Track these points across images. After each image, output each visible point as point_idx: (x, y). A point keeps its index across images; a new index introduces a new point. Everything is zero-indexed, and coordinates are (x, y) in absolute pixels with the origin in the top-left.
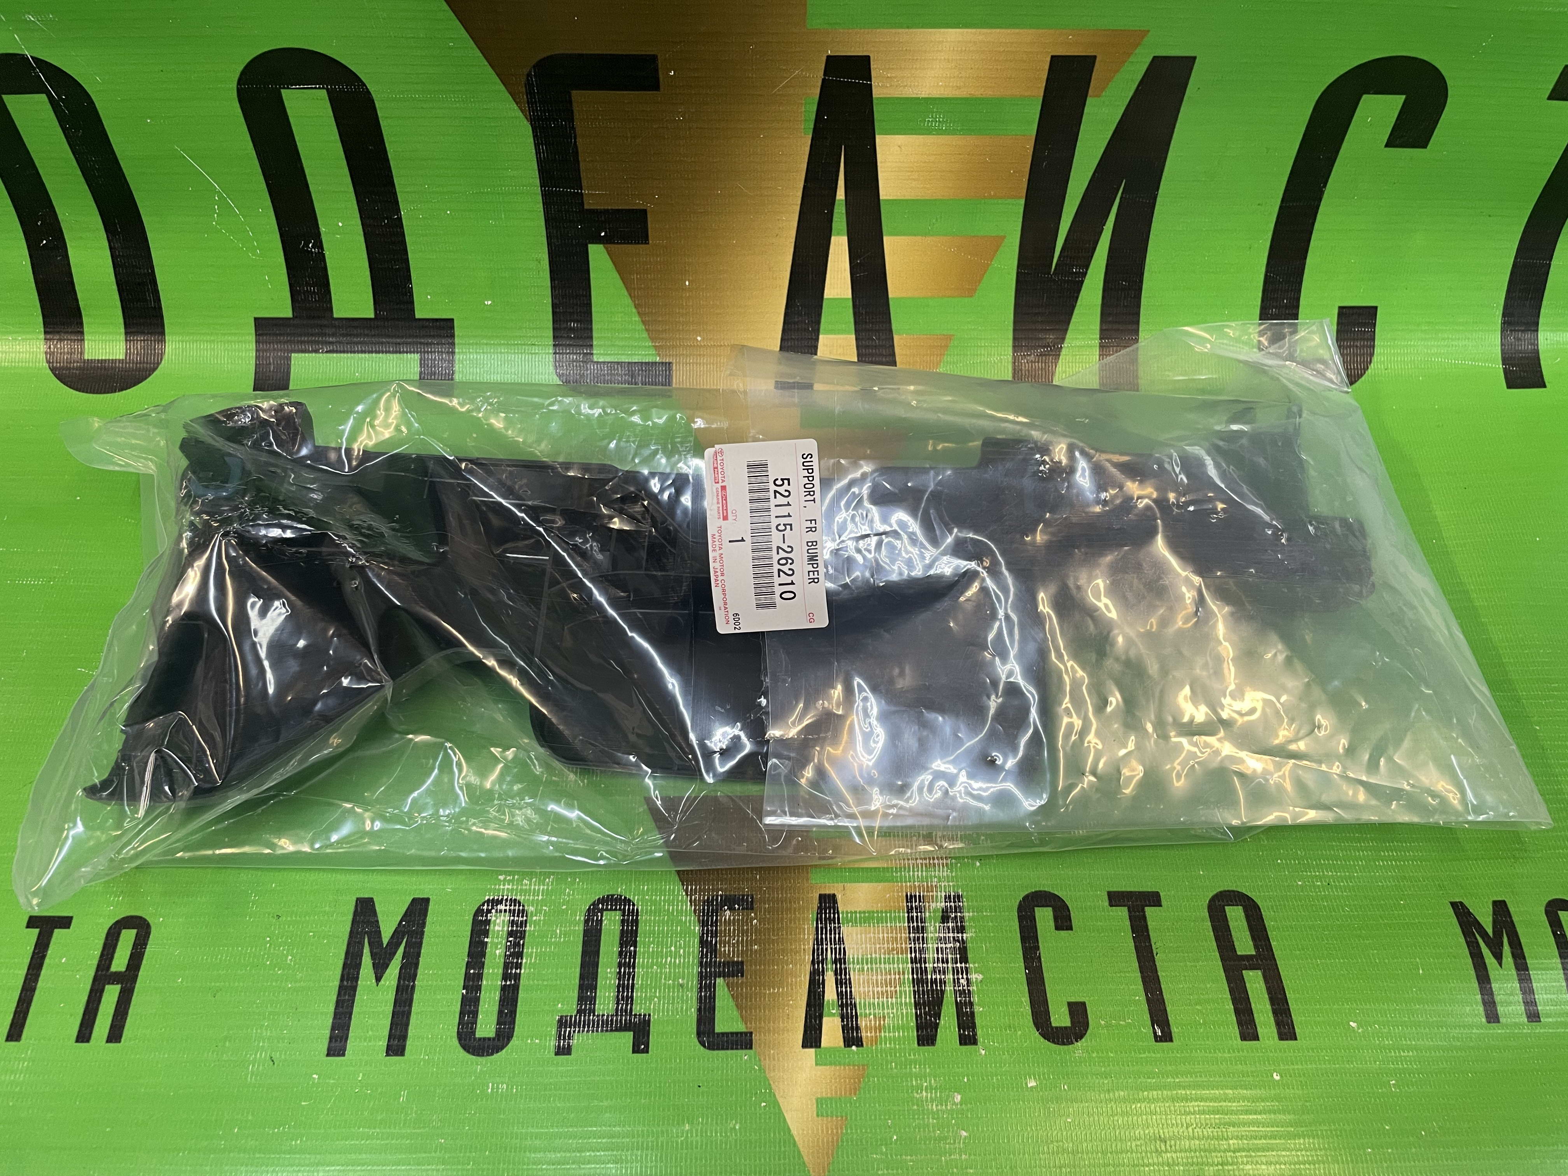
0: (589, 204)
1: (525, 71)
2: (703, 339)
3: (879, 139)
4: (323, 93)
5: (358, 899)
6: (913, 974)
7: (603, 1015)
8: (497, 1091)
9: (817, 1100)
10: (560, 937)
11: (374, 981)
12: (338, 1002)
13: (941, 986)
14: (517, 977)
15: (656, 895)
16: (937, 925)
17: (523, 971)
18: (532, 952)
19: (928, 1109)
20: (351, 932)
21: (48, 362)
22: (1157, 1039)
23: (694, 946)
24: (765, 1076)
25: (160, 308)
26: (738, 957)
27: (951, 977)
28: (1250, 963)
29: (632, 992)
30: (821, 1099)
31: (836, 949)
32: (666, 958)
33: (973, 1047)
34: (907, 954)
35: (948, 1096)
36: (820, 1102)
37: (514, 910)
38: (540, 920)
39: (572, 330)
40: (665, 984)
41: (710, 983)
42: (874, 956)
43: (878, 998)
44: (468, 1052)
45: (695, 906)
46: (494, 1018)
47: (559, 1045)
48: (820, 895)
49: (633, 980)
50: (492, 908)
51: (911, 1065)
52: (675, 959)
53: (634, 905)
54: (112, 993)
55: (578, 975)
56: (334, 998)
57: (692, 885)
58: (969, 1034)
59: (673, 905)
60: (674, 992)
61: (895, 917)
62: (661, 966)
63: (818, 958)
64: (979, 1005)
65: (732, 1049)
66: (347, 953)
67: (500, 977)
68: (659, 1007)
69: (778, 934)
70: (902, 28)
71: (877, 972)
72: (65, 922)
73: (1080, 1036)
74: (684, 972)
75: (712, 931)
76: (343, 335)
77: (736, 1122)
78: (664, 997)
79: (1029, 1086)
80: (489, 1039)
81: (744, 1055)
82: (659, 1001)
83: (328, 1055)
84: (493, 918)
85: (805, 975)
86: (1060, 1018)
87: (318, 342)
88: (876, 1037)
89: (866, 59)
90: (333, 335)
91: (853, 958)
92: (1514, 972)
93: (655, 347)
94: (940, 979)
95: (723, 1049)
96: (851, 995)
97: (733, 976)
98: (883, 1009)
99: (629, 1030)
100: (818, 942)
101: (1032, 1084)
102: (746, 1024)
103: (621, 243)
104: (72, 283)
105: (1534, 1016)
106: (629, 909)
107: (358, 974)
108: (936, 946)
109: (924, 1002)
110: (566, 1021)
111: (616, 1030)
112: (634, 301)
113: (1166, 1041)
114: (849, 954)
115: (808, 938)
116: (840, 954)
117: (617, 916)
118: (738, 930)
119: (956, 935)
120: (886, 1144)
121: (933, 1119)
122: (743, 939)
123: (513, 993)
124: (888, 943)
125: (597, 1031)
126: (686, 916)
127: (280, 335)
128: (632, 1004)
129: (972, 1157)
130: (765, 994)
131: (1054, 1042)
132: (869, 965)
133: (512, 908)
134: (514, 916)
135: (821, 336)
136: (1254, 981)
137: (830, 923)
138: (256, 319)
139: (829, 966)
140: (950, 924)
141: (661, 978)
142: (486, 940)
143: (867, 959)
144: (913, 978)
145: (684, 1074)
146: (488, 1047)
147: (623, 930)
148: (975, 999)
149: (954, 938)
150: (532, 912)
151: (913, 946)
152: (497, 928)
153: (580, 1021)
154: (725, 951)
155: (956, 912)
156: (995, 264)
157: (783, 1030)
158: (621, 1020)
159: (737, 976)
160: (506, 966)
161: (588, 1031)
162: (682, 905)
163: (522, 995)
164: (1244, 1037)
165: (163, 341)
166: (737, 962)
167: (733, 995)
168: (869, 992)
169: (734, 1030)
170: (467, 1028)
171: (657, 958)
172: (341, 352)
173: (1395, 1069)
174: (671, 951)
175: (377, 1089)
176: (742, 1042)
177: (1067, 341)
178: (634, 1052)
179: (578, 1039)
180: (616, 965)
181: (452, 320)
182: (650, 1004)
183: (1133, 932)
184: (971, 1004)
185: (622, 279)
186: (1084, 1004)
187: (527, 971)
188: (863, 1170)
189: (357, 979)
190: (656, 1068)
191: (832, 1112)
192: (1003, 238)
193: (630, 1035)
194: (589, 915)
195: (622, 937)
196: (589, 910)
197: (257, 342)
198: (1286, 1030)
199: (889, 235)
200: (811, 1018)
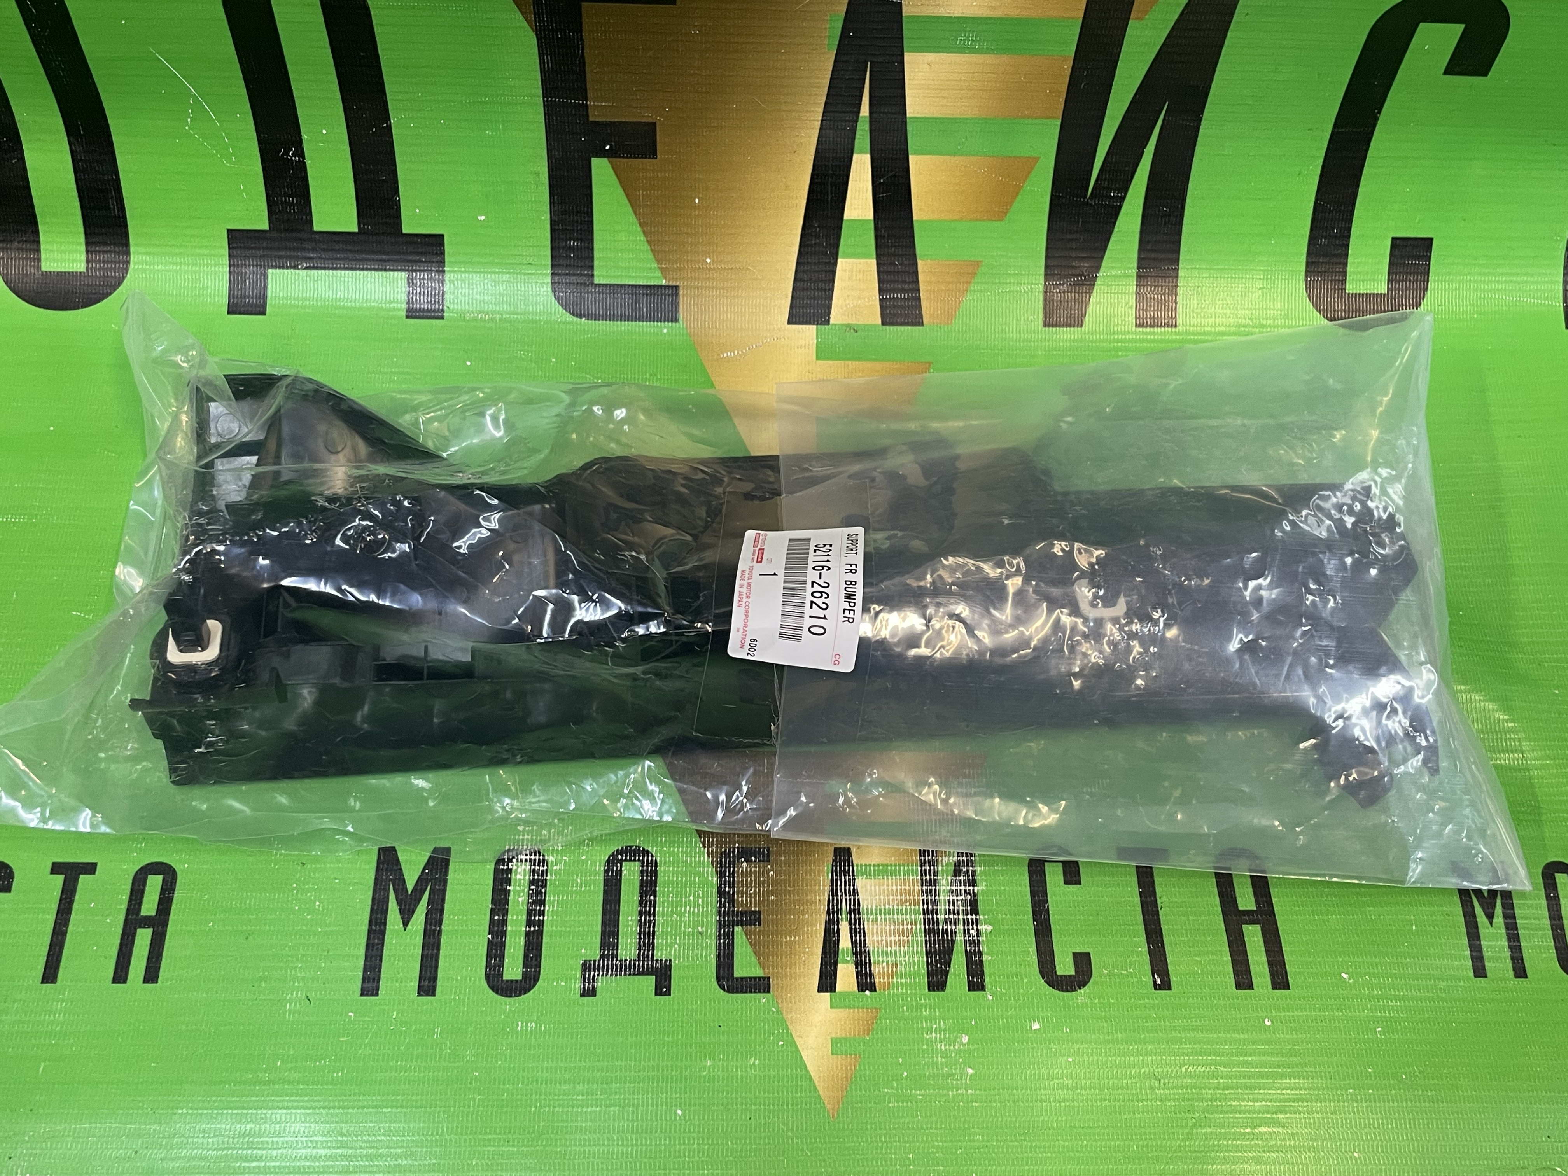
0: (594, 116)
2: (713, 261)
3: (908, 57)
5: (380, 848)
6: (925, 924)
7: (626, 960)
8: (527, 1030)
9: (832, 1040)
10: (581, 886)
11: (401, 925)
12: (368, 945)
13: (952, 936)
14: (541, 923)
15: (674, 847)
16: (949, 878)
17: (546, 918)
18: (554, 901)
19: (937, 1049)
20: (376, 879)
21: (1, 273)
22: (1156, 987)
23: (712, 896)
24: (783, 1018)
25: (124, 217)
26: (755, 906)
27: (962, 927)
28: (1250, 917)
29: (653, 938)
30: (836, 1039)
31: (850, 900)
32: (686, 907)
33: (982, 992)
34: (919, 905)
35: (957, 1037)
36: (834, 1041)
37: (535, 860)
38: (560, 870)
39: (572, 249)
40: (684, 932)
41: (729, 931)
42: (887, 907)
43: (891, 947)
44: (497, 993)
45: (713, 857)
46: (521, 961)
47: (584, 988)
48: (835, 849)
49: (654, 927)
50: (513, 858)
51: (921, 1009)
52: (694, 907)
53: (652, 856)
54: (144, 937)
55: (600, 921)
56: (364, 941)
57: (709, 840)
58: (977, 981)
59: (691, 857)
60: (693, 939)
61: (908, 870)
62: (680, 915)
63: (833, 909)
64: (987, 954)
65: (751, 992)
66: (373, 899)
67: (524, 923)
68: (680, 954)
69: (794, 886)
71: (890, 923)
72: (90, 868)
73: (1083, 984)
74: (703, 921)
75: (729, 881)
76: (324, 250)
77: (755, 1059)
78: (684, 944)
79: (1034, 1028)
80: (517, 981)
81: (763, 998)
82: (680, 948)
83: (362, 995)
84: (515, 868)
85: (820, 924)
86: (1065, 967)
87: (297, 258)
88: (889, 983)
90: (314, 250)
91: (867, 909)
92: (1504, 931)
93: (662, 269)
94: (951, 930)
95: (742, 992)
96: (865, 943)
97: (751, 925)
98: (896, 957)
99: (652, 975)
100: (833, 893)
101: (1036, 1026)
102: (764, 969)
103: (627, 157)
104: (28, 188)
105: (1520, 972)
106: (648, 860)
107: (386, 919)
108: (947, 898)
109: (935, 951)
110: (590, 965)
111: (639, 974)
112: (639, 220)
113: (1165, 989)
114: (864, 905)
115: (824, 889)
116: (854, 905)
117: (636, 867)
118: (755, 880)
119: (967, 888)
120: (897, 1080)
121: (942, 1057)
122: (760, 890)
123: (538, 938)
124: (901, 895)
125: (621, 975)
126: (704, 867)
127: (255, 248)
128: (653, 950)
129: (978, 1092)
130: (782, 942)
131: (1058, 989)
132: (883, 916)
133: (533, 857)
134: (534, 865)
135: (839, 260)
136: (1253, 935)
137: (845, 876)
138: (229, 231)
139: (844, 916)
140: (962, 878)
141: (680, 926)
142: (508, 888)
143: (881, 910)
144: (925, 929)
145: (705, 1015)
146: (516, 989)
147: (642, 880)
148: (984, 949)
149: (965, 891)
150: (552, 862)
151: (925, 898)
152: (519, 877)
153: (604, 965)
154: (742, 901)
155: (968, 866)
156: (1027, 187)
157: (800, 976)
158: (643, 964)
159: (755, 925)
160: (530, 913)
161: (612, 975)
162: (700, 857)
163: (545, 940)
164: (1239, 986)
165: (127, 253)
166: (755, 912)
167: (750, 943)
168: (882, 941)
169: (752, 975)
170: (494, 970)
171: (677, 907)
172: (321, 268)
173: (1381, 1017)
174: (690, 901)
175: (411, 1026)
176: (760, 986)
177: (1102, 269)
178: (656, 994)
179: (602, 983)
180: (637, 913)
181: (442, 236)
182: (671, 950)
183: (1140, 887)
184: (980, 953)
185: (627, 195)
186: (1088, 954)
187: (550, 918)
188: (875, 1103)
189: (385, 924)
190: (678, 1010)
191: (846, 1051)
192: (1036, 159)
193: (653, 978)
194: (608, 866)
195: (641, 886)
196: (608, 860)
197: (230, 256)
198: (1280, 981)
199: (915, 154)
200: (826, 963)
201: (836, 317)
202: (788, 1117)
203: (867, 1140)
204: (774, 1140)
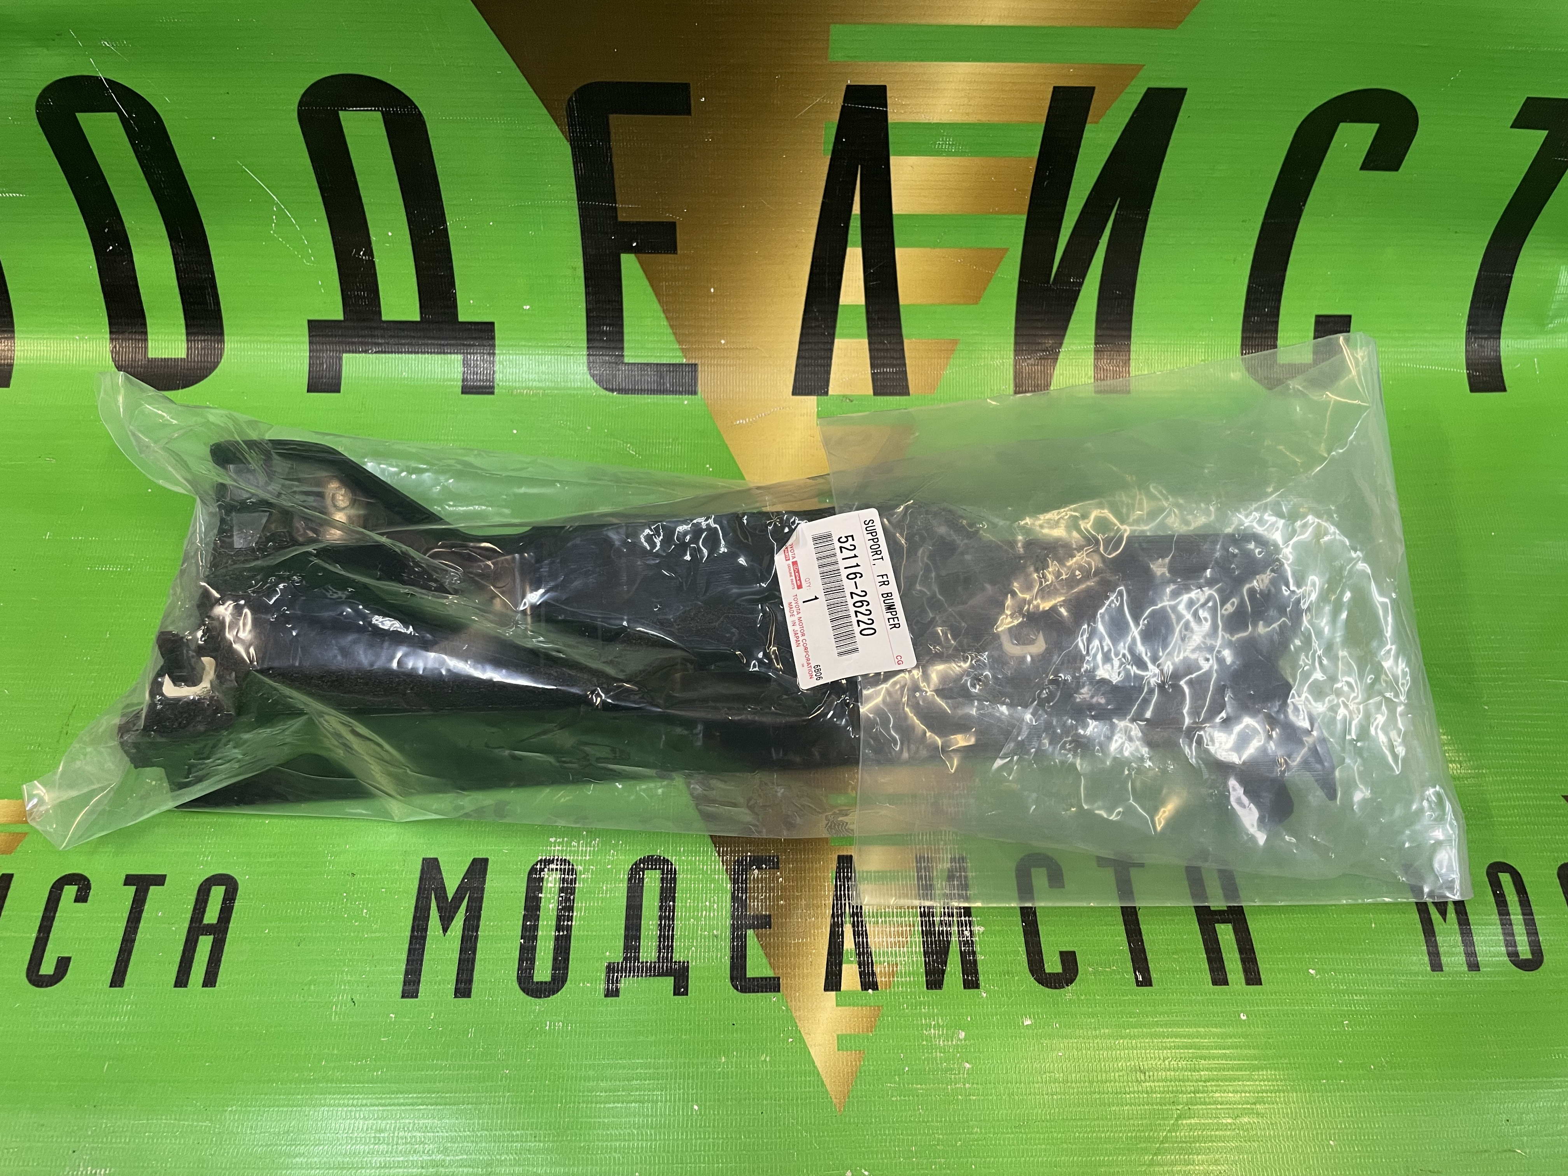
0: (622, 217)
1: (568, 97)
2: (727, 343)
3: (893, 160)
4: (378, 115)
5: (424, 859)
6: (922, 926)
7: (647, 962)
8: (554, 1029)
9: (838, 1036)
10: (606, 893)
11: (441, 932)
12: (410, 950)
13: (947, 937)
14: (569, 928)
15: (692, 856)
16: (944, 883)
17: (574, 923)
18: (581, 907)
19: (936, 1044)
20: (420, 888)
21: (114, 360)
22: (1138, 984)
23: (726, 902)
24: (792, 1016)
25: (219, 310)
26: (766, 911)
27: (956, 929)
28: (1222, 917)
29: (672, 942)
30: (842, 1035)
31: (853, 904)
32: (702, 912)
33: (976, 990)
34: (916, 908)
35: (953, 1033)
36: (840, 1038)
37: (565, 869)
38: (588, 878)
39: (605, 333)
40: (701, 935)
41: (742, 934)
42: (887, 910)
43: (892, 947)
44: (527, 994)
45: (727, 865)
46: (550, 964)
48: (839, 857)
49: (673, 931)
50: (545, 867)
51: (920, 1006)
52: (710, 912)
53: (672, 864)
54: (205, 943)
55: (623, 926)
56: (407, 946)
57: (723, 847)
58: (972, 980)
59: (707, 865)
60: (709, 942)
61: (906, 876)
62: (697, 919)
63: (837, 912)
64: (981, 954)
65: (762, 992)
66: (416, 907)
67: (554, 928)
68: (696, 956)
69: (801, 891)
70: (916, 60)
71: (890, 925)
72: (159, 880)
73: (1070, 981)
74: (717, 924)
75: (742, 887)
76: (391, 337)
77: (766, 1056)
78: (701, 946)
79: (1025, 1024)
80: (546, 983)
81: (773, 997)
82: (696, 950)
83: (403, 997)
84: (546, 876)
85: (826, 927)
86: (1053, 965)
87: (367, 344)
88: (890, 982)
89: (884, 88)
90: (383, 337)
91: (869, 913)
92: (1457, 926)
93: (682, 349)
94: (947, 931)
95: (754, 992)
96: (867, 944)
97: (762, 928)
98: (896, 957)
99: (671, 976)
100: (837, 898)
101: (1028, 1022)
102: (774, 970)
103: (651, 253)
104: (137, 286)
105: (1474, 966)
106: (667, 868)
107: (427, 926)
108: (942, 901)
109: (932, 951)
110: (614, 967)
111: (658, 975)
112: (663, 307)
113: (1146, 986)
114: (866, 909)
115: (829, 894)
116: (857, 908)
117: (657, 874)
118: (766, 887)
119: (960, 892)
120: (899, 1075)
121: (940, 1052)
122: (770, 895)
123: (566, 942)
125: (642, 976)
126: (719, 874)
127: (332, 336)
128: (672, 952)
129: (975, 1086)
130: (791, 943)
131: (1047, 986)
132: (883, 919)
133: (563, 867)
134: (564, 874)
135: (836, 341)
136: (1225, 933)
137: (848, 881)
138: (310, 322)
139: (848, 919)
140: (955, 882)
141: (697, 930)
142: (540, 895)
143: (881, 914)
144: (922, 930)
145: (720, 1013)
146: (545, 990)
147: (662, 886)
148: (977, 949)
149: (958, 894)
150: (580, 871)
152: (550, 885)
153: (626, 967)
154: (754, 905)
155: (960, 871)
156: (999, 274)
157: (807, 976)
158: (663, 966)
160: (559, 918)
161: (634, 976)
162: (715, 865)
163: (573, 943)
164: (1215, 983)
165: (222, 341)
166: (765, 915)
167: (762, 945)
168: (883, 942)
169: (764, 976)
170: (526, 972)
171: (694, 912)
172: (388, 353)
173: (1348, 1011)
174: (706, 906)
175: (447, 1027)
176: (770, 985)
177: (1064, 345)
178: (675, 994)
179: (625, 983)
180: (658, 918)
181: (492, 324)
182: (688, 952)
183: (1118, 890)
184: (974, 953)
185: (652, 286)
186: (1074, 953)
187: (578, 923)
188: (879, 1097)
189: (426, 930)
190: (695, 1008)
191: (851, 1047)
192: (1006, 250)
193: (671, 980)
194: (632, 874)
195: (662, 893)
196: (632, 869)
197: (310, 343)
198: (1253, 977)
199: (901, 247)
200: (832, 964)
201: (834, 388)
202: (797, 1112)
203: (872, 1134)
204: (784, 1133)
